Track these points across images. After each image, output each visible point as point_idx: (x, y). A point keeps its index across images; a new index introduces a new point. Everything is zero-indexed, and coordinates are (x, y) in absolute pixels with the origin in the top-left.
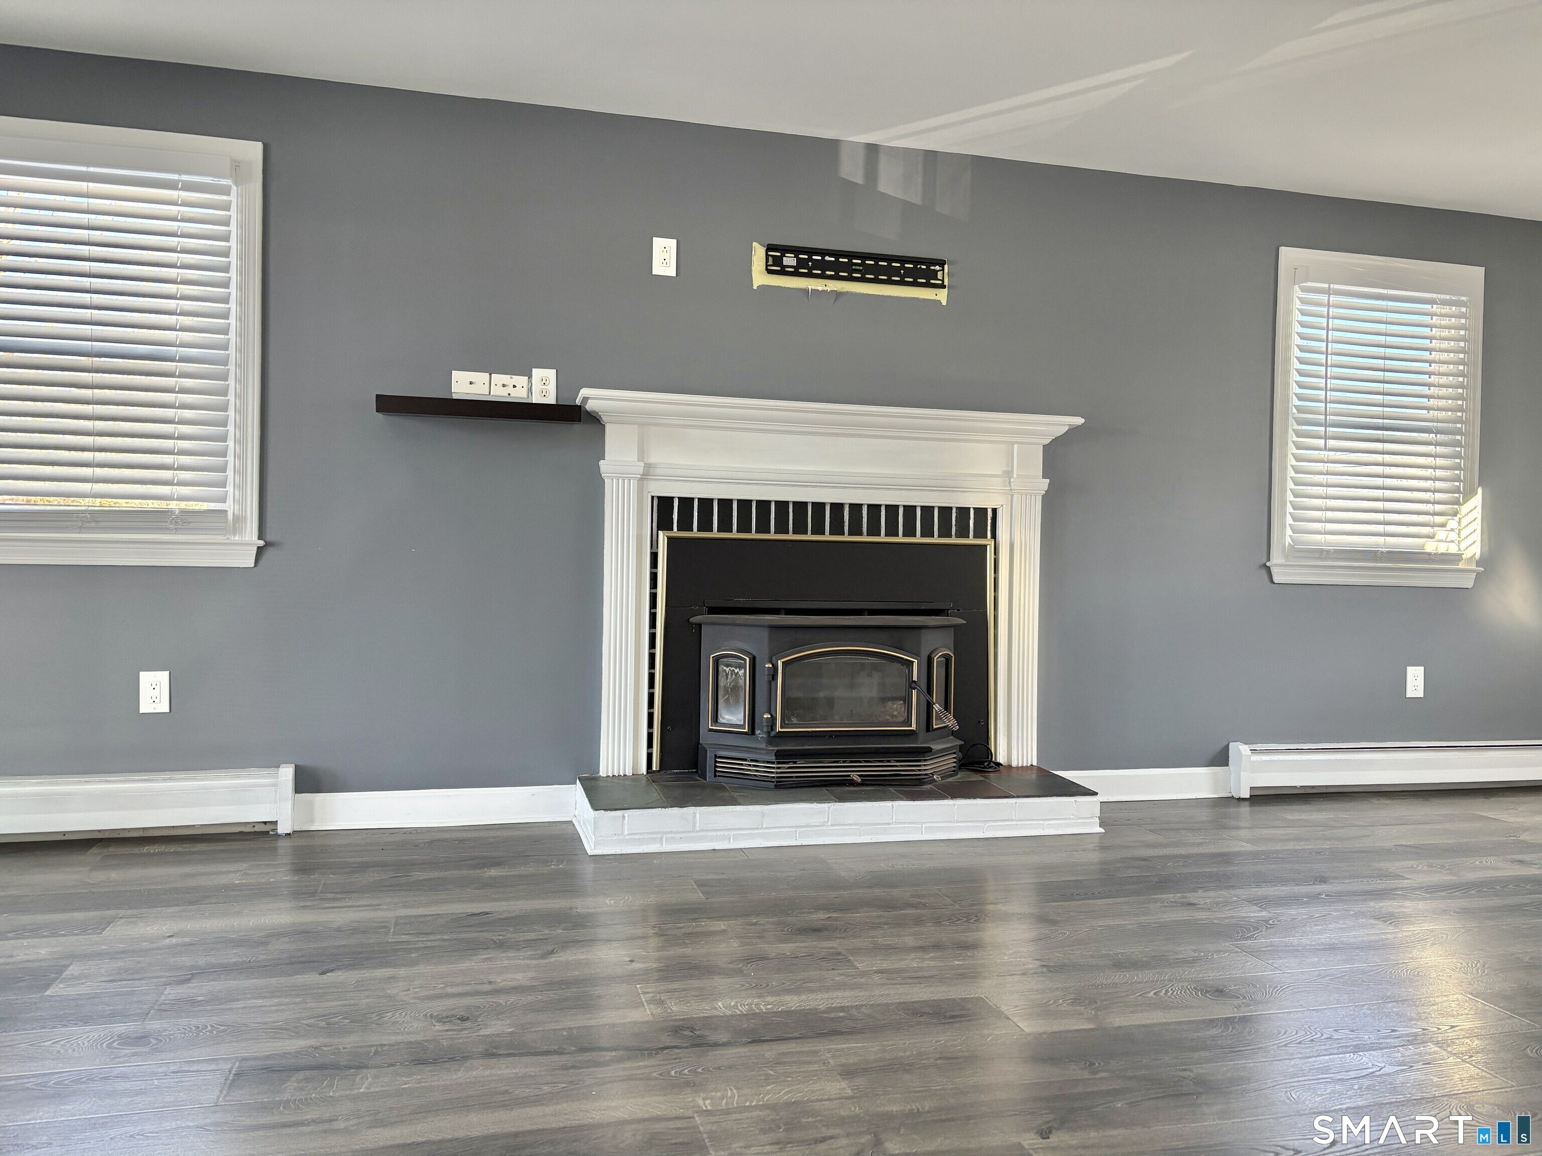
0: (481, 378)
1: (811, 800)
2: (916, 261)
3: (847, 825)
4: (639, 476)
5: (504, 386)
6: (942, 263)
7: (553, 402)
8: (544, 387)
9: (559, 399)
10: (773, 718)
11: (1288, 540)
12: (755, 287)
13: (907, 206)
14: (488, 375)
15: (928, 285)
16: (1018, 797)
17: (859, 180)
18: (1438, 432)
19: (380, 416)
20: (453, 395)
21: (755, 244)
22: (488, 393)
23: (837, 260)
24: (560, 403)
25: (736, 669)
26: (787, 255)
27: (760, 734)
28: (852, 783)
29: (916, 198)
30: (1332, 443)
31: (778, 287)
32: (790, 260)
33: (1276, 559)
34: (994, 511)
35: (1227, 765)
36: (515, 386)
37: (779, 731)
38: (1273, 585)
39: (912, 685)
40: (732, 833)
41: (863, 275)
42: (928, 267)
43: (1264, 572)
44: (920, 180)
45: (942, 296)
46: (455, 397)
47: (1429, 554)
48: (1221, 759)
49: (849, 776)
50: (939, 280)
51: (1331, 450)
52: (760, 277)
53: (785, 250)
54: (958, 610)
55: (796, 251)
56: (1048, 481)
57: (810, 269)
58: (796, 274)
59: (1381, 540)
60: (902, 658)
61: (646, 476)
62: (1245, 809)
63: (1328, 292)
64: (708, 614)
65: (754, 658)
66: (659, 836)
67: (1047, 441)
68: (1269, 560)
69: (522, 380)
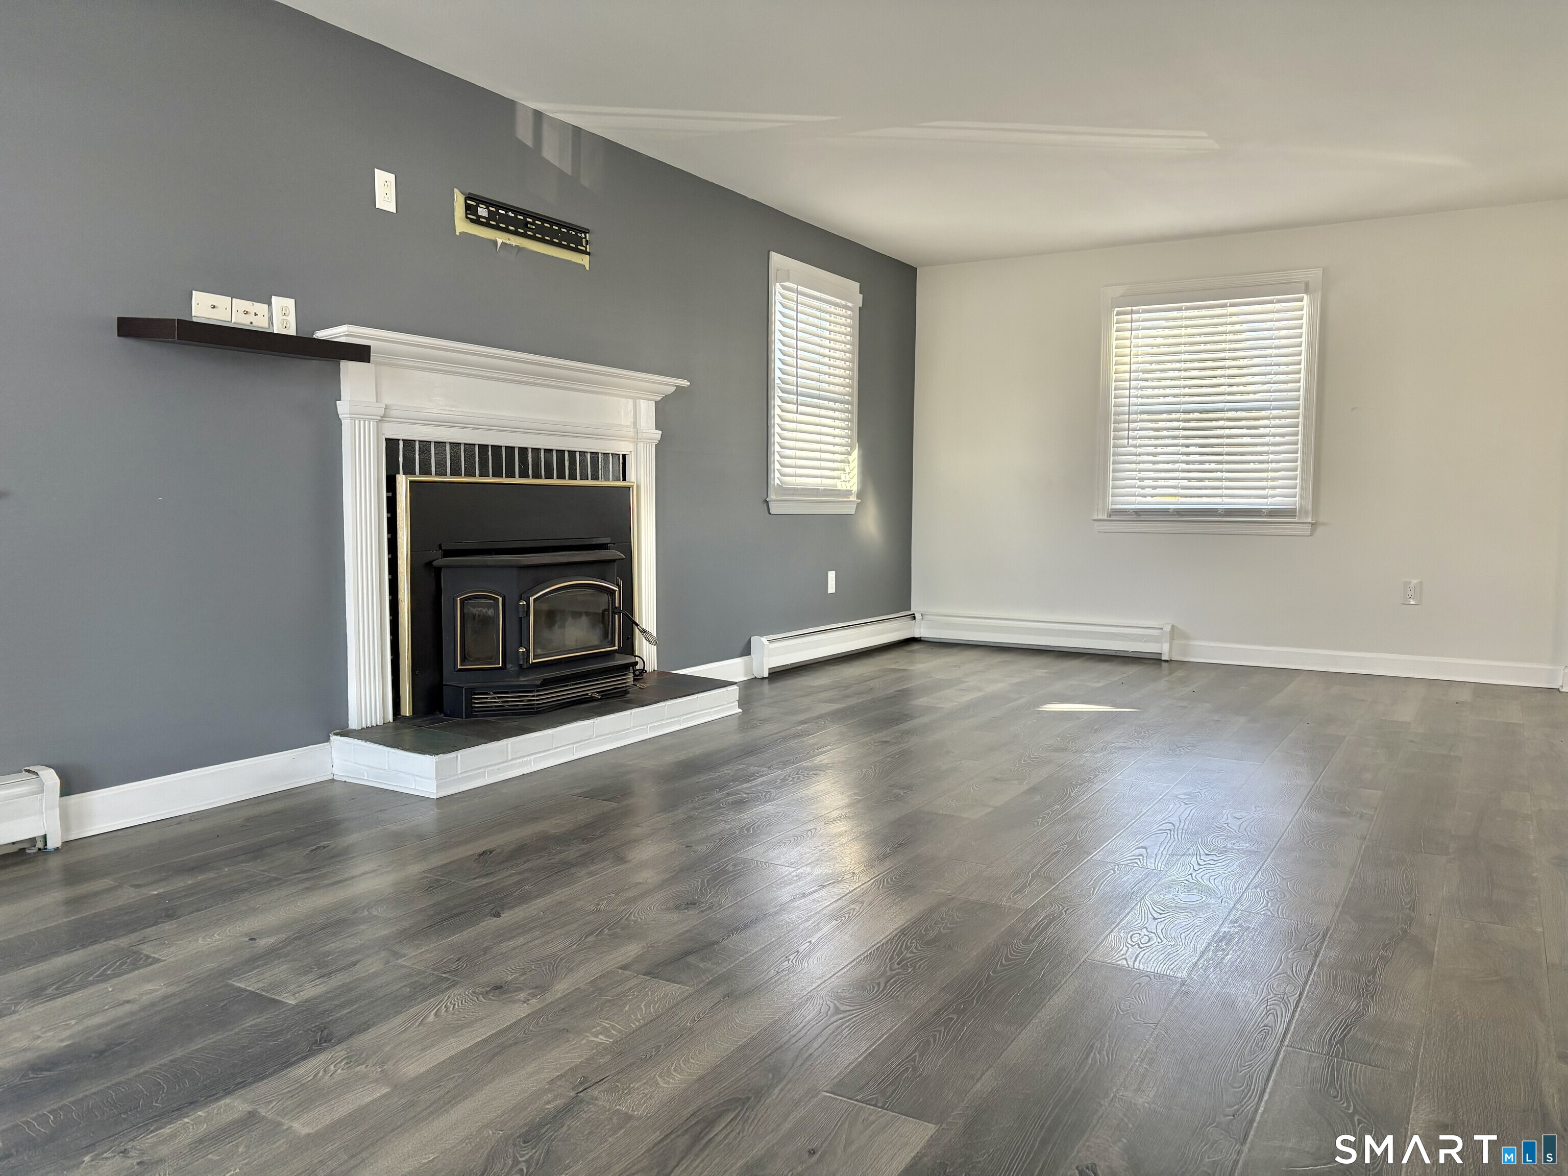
0: (223, 301)
1: (582, 718)
2: (570, 227)
3: (605, 735)
4: (379, 418)
5: (246, 313)
6: (586, 231)
7: (294, 334)
8: (285, 318)
9: (298, 332)
10: (528, 651)
11: (777, 481)
12: (457, 233)
13: (561, 174)
14: (230, 298)
15: (576, 250)
16: (699, 693)
17: (529, 142)
18: (835, 401)
19: (121, 339)
20: (193, 318)
21: (456, 190)
22: (230, 320)
23: (516, 216)
24: (299, 335)
25: (484, 608)
26: (481, 205)
27: (511, 667)
28: (591, 699)
29: (568, 170)
30: (801, 408)
31: (475, 235)
32: (483, 212)
33: (772, 496)
34: (624, 456)
35: (750, 654)
36: (256, 314)
37: (533, 663)
38: (771, 516)
39: (615, 611)
40: (532, 757)
41: (535, 234)
42: (576, 234)
43: (765, 505)
44: (570, 152)
45: (585, 260)
46: (194, 320)
47: (839, 490)
48: (746, 651)
49: (587, 694)
50: (583, 246)
51: (801, 414)
52: (462, 225)
53: (480, 201)
54: (614, 544)
55: (488, 203)
56: (660, 432)
57: (498, 222)
58: (487, 225)
59: (818, 481)
60: (603, 586)
61: (383, 419)
62: (766, 687)
63: (798, 293)
64: (444, 557)
65: (504, 596)
66: (483, 770)
67: (659, 399)
68: (767, 497)
69: (262, 308)
